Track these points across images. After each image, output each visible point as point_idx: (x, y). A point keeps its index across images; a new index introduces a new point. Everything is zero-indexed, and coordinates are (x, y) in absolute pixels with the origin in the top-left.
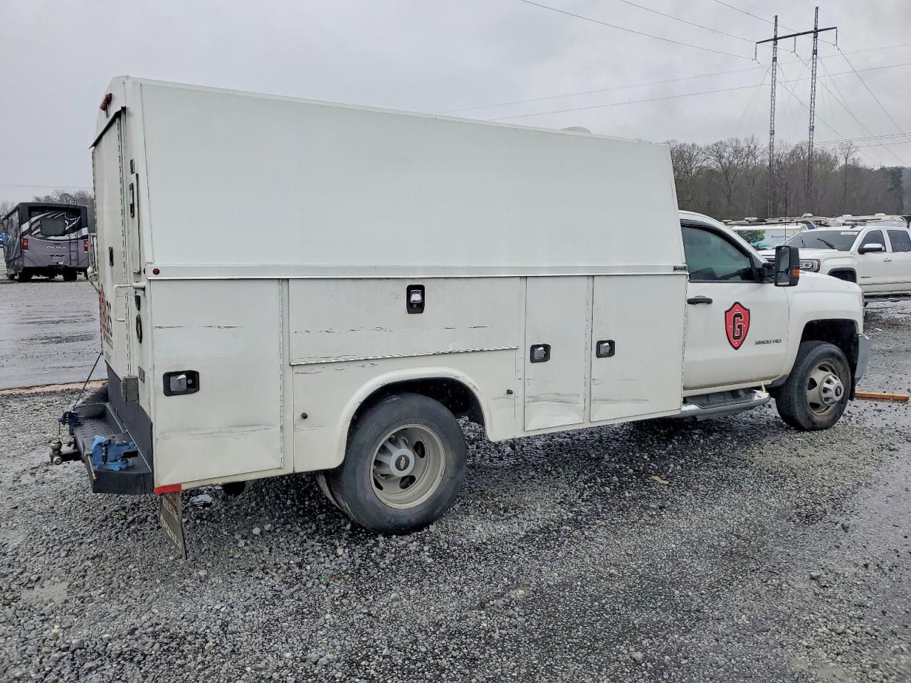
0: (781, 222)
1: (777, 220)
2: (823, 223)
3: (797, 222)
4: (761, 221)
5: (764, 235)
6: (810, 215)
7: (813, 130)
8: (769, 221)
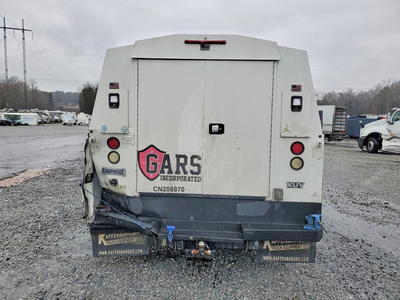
0: (25, 112)
1: (23, 111)
2: (43, 113)
3: (33, 112)
4: (16, 111)
5: (21, 117)
6: (37, 109)
7: (25, 72)
8: (20, 111)
